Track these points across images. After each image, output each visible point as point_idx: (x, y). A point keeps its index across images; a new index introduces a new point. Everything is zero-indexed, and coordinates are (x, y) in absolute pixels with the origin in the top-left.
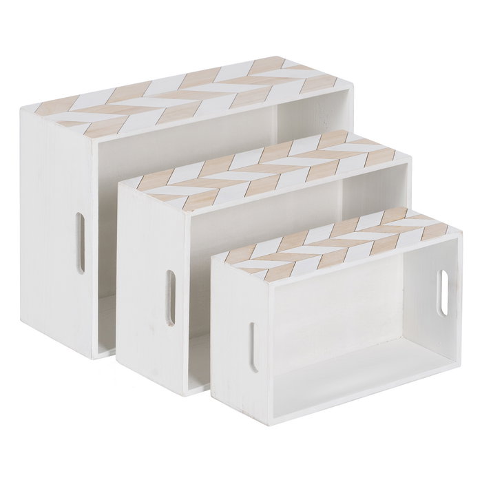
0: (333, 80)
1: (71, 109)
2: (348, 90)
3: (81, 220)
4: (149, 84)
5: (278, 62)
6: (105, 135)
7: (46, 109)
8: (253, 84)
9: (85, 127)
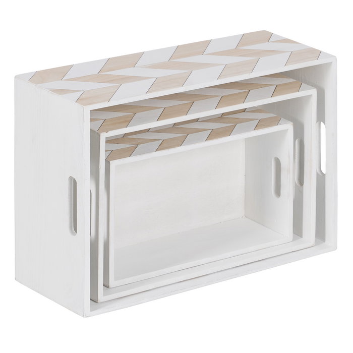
0: (318, 53)
1: (64, 78)
2: (332, 62)
3: (74, 184)
4: (140, 55)
5: (265, 36)
6: (97, 103)
7: (40, 77)
8: (240, 56)
9: (78, 95)
